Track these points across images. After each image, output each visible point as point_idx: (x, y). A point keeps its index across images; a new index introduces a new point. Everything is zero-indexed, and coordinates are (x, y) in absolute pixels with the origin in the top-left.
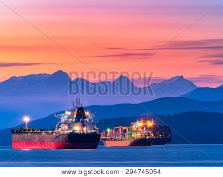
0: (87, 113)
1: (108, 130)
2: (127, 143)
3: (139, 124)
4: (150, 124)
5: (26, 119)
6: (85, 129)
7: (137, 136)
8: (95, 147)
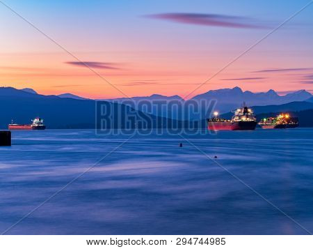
0: (249, 110)
1: (265, 120)
2: (272, 127)
3: (281, 116)
4: (287, 116)
5: (216, 114)
6: (248, 119)
7: (278, 123)
8: (253, 129)
